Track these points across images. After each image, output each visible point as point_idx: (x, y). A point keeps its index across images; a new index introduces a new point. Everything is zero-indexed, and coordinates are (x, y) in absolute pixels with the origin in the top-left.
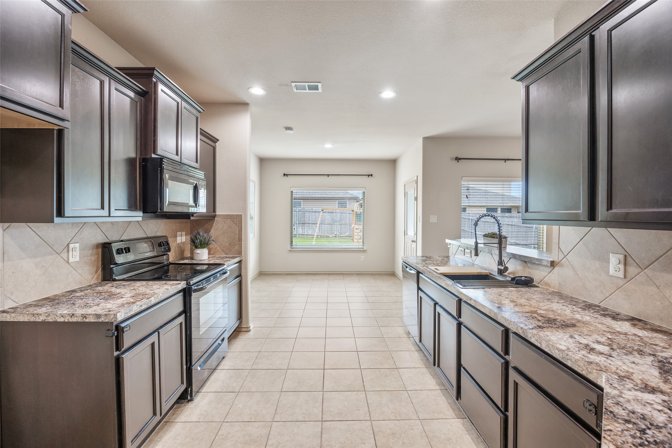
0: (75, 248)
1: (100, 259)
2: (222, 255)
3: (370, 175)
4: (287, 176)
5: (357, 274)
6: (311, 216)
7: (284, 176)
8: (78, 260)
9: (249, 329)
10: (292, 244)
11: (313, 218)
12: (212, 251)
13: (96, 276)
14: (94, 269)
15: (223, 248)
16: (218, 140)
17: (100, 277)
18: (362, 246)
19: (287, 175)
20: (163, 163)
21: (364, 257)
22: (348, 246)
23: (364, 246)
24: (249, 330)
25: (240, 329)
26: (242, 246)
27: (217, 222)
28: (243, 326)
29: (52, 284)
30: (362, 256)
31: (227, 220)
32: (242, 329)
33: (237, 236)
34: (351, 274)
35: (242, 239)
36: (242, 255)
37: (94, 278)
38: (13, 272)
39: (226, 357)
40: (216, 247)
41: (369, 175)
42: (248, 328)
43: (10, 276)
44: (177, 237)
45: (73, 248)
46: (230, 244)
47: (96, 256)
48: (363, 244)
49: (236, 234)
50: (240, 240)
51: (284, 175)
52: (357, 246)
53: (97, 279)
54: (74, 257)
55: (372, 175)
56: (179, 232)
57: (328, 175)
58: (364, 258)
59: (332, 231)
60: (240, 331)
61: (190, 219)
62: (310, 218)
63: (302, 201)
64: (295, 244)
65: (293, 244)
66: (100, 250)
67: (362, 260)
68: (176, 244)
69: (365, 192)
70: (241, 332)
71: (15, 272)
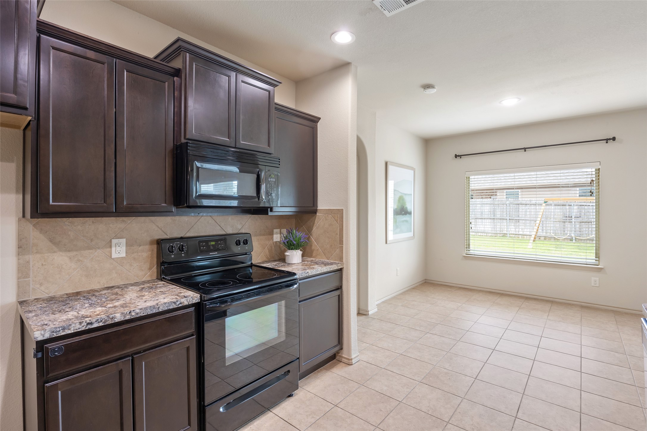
0: (119, 244)
1: (155, 255)
2: (324, 259)
3: (610, 139)
4: (461, 158)
5: (582, 307)
6: (528, 210)
7: (456, 158)
8: (125, 256)
9: (350, 361)
10: (469, 248)
11: (533, 213)
12: (314, 252)
13: (149, 273)
14: (147, 266)
15: (325, 250)
16: (320, 119)
17: (155, 275)
18: (595, 260)
19: (460, 156)
20: (189, 148)
21: (597, 279)
22: (563, 259)
23: (599, 261)
24: (350, 364)
25: (341, 358)
26: (342, 250)
27: (318, 218)
28: (343, 356)
29: (90, 278)
30: (594, 279)
31: (328, 216)
32: (343, 359)
33: (338, 236)
34: (570, 304)
35: (343, 241)
36: (343, 262)
37: (147, 275)
38: (42, 264)
39: (295, 396)
40: (317, 249)
41: (607, 140)
42: (349, 359)
43: (38, 267)
44: (273, 234)
45: (117, 244)
46: (331, 246)
47: (150, 253)
48: (596, 257)
49: (337, 234)
50: (341, 242)
51: (456, 156)
52: (584, 260)
53: (151, 276)
54: (117, 252)
55: (614, 139)
56: (277, 229)
57: (525, 149)
58: (598, 282)
59: (565, 231)
60: (340, 360)
61: (268, 214)
62: (528, 213)
63: (520, 190)
64: (473, 249)
65: (471, 249)
66: (155, 247)
67: (593, 285)
68: (272, 243)
69: (599, 169)
70: (341, 362)
71: (45, 265)
